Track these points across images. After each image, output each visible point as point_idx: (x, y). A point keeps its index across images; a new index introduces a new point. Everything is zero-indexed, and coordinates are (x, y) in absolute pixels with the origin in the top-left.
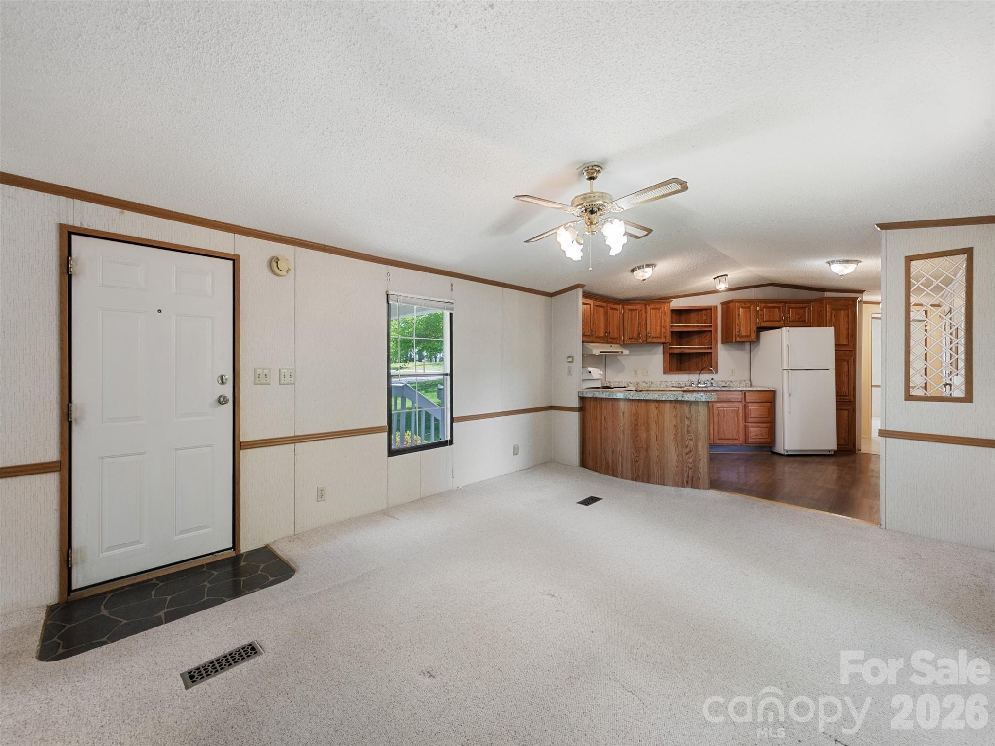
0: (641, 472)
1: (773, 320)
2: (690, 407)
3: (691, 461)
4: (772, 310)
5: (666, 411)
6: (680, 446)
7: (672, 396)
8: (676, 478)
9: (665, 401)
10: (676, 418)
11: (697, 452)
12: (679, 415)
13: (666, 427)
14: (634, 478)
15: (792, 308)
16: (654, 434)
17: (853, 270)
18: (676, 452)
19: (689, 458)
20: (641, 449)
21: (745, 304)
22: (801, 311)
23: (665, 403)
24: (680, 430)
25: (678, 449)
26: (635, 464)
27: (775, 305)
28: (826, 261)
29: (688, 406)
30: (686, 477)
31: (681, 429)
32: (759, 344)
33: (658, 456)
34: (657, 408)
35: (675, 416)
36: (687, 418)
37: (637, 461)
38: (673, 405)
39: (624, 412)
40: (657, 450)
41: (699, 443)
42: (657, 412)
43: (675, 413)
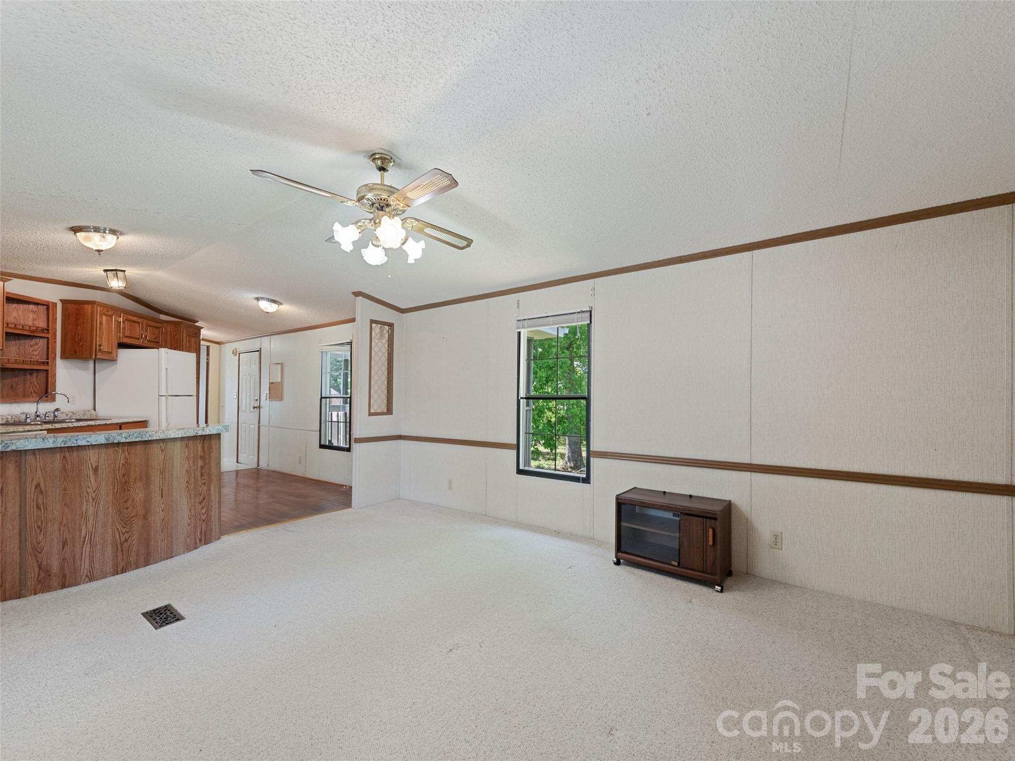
0: (133, 554)
1: (133, 336)
2: (203, 443)
3: (204, 511)
4: (133, 324)
5: (175, 453)
6: (193, 496)
7: (190, 431)
8: (188, 540)
9: (175, 439)
10: (188, 460)
11: (209, 498)
12: (192, 455)
13: (175, 475)
14: (119, 569)
15: (150, 326)
16: (157, 489)
17: (272, 311)
18: (188, 506)
19: (203, 508)
20: (133, 519)
21: (108, 311)
22: (156, 331)
23: (174, 441)
24: (193, 475)
25: (191, 500)
26: (122, 546)
27: (135, 319)
28: (256, 296)
29: (202, 442)
30: (199, 534)
31: (194, 473)
32: (117, 363)
33: (163, 519)
34: (162, 451)
35: (187, 457)
36: (200, 457)
37: (126, 540)
38: (184, 443)
39: (97, 467)
40: (163, 511)
41: (212, 485)
42: (163, 456)
43: (187, 454)
